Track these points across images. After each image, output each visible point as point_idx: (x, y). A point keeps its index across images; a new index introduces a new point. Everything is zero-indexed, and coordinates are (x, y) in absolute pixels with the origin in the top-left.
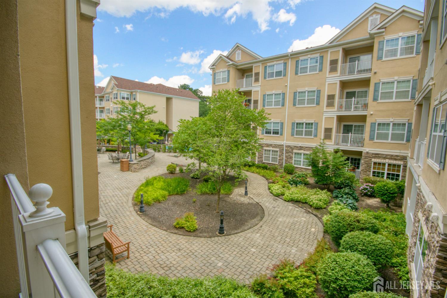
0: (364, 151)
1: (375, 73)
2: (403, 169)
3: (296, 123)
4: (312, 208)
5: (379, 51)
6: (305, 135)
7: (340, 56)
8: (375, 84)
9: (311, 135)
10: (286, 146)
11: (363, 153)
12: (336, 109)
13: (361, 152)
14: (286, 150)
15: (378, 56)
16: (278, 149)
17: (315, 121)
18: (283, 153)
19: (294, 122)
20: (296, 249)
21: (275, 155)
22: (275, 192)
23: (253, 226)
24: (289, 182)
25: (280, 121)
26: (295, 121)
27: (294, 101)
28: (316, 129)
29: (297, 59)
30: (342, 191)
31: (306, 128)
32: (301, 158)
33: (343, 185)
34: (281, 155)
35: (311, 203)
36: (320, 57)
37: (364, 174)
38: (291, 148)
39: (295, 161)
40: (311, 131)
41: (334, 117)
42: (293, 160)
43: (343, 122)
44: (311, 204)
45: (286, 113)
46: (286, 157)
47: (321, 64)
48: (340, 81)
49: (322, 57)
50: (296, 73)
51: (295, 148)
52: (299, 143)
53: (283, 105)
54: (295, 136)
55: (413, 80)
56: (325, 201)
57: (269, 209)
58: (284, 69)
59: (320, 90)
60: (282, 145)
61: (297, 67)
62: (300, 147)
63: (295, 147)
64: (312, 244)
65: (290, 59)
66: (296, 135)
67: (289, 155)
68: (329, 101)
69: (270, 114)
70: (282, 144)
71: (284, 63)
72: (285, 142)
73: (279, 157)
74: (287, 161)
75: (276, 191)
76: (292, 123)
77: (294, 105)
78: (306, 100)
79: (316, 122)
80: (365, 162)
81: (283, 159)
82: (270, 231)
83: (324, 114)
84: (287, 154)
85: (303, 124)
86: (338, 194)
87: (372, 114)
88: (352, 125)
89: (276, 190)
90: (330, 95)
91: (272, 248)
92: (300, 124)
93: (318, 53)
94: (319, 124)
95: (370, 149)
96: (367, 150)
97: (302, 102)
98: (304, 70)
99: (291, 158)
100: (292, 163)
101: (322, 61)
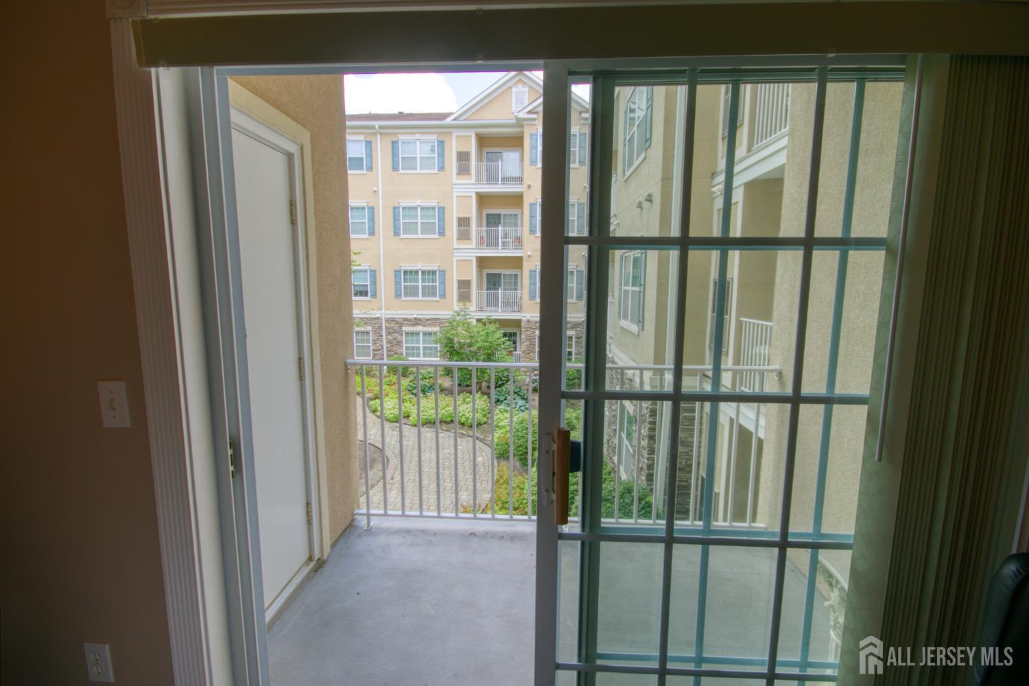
0: (523, 319)
1: (529, 187)
2: (576, 342)
3: (402, 272)
4: (466, 427)
5: (531, 150)
6: (424, 295)
7: (473, 148)
8: (531, 204)
9: (435, 295)
10: (387, 320)
11: (522, 323)
12: (474, 246)
13: (519, 321)
14: (387, 328)
15: (531, 158)
16: (369, 328)
17: (439, 267)
18: (382, 336)
19: (398, 268)
20: (467, 493)
21: (363, 341)
22: (391, 414)
23: (376, 482)
24: (409, 391)
25: (368, 268)
26: (400, 267)
27: (395, 225)
28: (443, 283)
29: (395, 139)
30: (504, 390)
31: (423, 281)
32: (418, 342)
33: (501, 380)
34: (378, 339)
35: (463, 420)
36: (438, 142)
37: (526, 358)
38: (397, 323)
39: (407, 348)
40: (434, 287)
41: (472, 260)
42: (404, 348)
43: (486, 268)
44: (462, 422)
45: (379, 250)
46: (389, 342)
47: (442, 155)
48: (477, 194)
49: (441, 143)
50: (395, 168)
51: (406, 322)
52: (412, 312)
53: (372, 233)
54: (403, 298)
55: (579, 204)
56: (484, 411)
57: (391, 447)
58: (366, 154)
59: (443, 208)
60: (378, 318)
61: (395, 154)
62: (415, 319)
63: (406, 320)
64: (486, 479)
65: (379, 136)
66: (405, 296)
67: (395, 339)
68: (462, 228)
69: (359, 253)
70: (378, 315)
71: (366, 142)
72: (383, 311)
73: (373, 344)
74: (390, 351)
75: (392, 411)
76: (396, 271)
77: (396, 233)
78: (419, 225)
79: (441, 269)
80: (527, 336)
81: (382, 348)
82: (412, 480)
83: (455, 254)
84: (389, 337)
85: (417, 272)
86: (499, 395)
87: (529, 256)
88: (500, 275)
89: (390, 409)
90: (461, 218)
91: (429, 504)
92: (411, 272)
93: (435, 133)
94: (446, 272)
95: (532, 315)
96: (528, 317)
97: (411, 228)
98: (410, 162)
99: (399, 343)
100: (402, 354)
101: (443, 150)
